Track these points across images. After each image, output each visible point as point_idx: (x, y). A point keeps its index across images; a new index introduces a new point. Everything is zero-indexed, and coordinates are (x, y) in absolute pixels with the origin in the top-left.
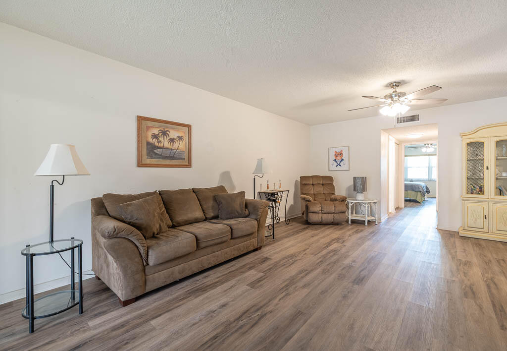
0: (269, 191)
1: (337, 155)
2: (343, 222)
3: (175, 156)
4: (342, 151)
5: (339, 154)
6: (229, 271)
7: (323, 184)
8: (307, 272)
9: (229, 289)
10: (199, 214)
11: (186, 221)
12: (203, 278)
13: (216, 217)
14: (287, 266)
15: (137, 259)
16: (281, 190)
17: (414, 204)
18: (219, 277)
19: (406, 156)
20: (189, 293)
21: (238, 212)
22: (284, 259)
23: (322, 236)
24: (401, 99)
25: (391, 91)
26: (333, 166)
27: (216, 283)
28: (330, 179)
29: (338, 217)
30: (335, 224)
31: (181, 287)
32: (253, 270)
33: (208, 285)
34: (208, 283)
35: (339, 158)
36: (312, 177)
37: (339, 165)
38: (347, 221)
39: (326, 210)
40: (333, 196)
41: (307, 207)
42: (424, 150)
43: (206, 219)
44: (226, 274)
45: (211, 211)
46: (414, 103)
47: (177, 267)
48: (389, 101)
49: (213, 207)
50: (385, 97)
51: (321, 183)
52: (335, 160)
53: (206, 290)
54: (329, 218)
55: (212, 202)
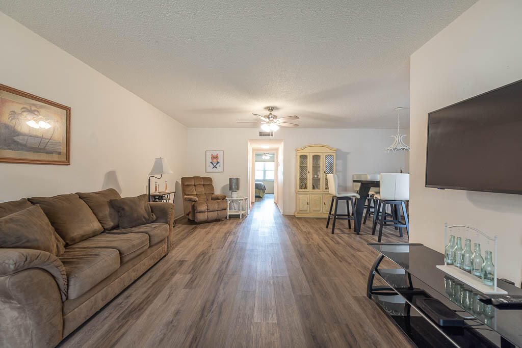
0: (157, 193)
1: (213, 157)
2: (223, 218)
3: (46, 148)
4: (217, 154)
5: (216, 157)
6: (151, 283)
7: (203, 185)
8: (226, 262)
9: (168, 298)
10: (96, 225)
11: (83, 236)
12: (125, 299)
13: (116, 227)
14: (206, 262)
15: (56, 295)
16: (168, 191)
17: (259, 199)
18: (145, 292)
19: (256, 161)
20: (123, 319)
21: (144, 217)
22: (198, 257)
23: (214, 232)
24: (275, 120)
25: (268, 113)
26: (210, 168)
27: (148, 297)
28: (210, 179)
29: (221, 214)
30: (217, 220)
31: (103, 318)
32: (177, 275)
33: (139, 302)
34: (136, 302)
35: (215, 160)
36: (194, 178)
37: (215, 167)
38: (226, 218)
39: (211, 209)
40: (213, 196)
41: (194, 207)
42: (264, 157)
43: (105, 231)
44: (150, 287)
45: (109, 220)
46: (281, 124)
47: (100, 293)
48: (267, 120)
49: (110, 214)
50: (265, 116)
51: (202, 183)
52: (211, 162)
53: (142, 308)
54: (213, 215)
55: (108, 209)
